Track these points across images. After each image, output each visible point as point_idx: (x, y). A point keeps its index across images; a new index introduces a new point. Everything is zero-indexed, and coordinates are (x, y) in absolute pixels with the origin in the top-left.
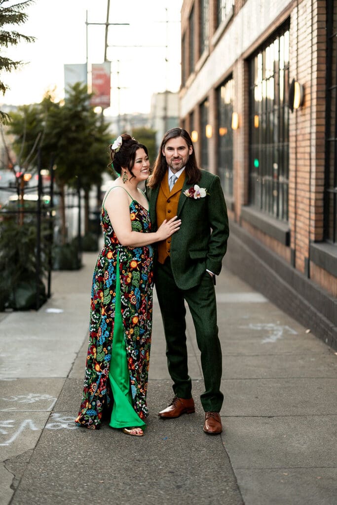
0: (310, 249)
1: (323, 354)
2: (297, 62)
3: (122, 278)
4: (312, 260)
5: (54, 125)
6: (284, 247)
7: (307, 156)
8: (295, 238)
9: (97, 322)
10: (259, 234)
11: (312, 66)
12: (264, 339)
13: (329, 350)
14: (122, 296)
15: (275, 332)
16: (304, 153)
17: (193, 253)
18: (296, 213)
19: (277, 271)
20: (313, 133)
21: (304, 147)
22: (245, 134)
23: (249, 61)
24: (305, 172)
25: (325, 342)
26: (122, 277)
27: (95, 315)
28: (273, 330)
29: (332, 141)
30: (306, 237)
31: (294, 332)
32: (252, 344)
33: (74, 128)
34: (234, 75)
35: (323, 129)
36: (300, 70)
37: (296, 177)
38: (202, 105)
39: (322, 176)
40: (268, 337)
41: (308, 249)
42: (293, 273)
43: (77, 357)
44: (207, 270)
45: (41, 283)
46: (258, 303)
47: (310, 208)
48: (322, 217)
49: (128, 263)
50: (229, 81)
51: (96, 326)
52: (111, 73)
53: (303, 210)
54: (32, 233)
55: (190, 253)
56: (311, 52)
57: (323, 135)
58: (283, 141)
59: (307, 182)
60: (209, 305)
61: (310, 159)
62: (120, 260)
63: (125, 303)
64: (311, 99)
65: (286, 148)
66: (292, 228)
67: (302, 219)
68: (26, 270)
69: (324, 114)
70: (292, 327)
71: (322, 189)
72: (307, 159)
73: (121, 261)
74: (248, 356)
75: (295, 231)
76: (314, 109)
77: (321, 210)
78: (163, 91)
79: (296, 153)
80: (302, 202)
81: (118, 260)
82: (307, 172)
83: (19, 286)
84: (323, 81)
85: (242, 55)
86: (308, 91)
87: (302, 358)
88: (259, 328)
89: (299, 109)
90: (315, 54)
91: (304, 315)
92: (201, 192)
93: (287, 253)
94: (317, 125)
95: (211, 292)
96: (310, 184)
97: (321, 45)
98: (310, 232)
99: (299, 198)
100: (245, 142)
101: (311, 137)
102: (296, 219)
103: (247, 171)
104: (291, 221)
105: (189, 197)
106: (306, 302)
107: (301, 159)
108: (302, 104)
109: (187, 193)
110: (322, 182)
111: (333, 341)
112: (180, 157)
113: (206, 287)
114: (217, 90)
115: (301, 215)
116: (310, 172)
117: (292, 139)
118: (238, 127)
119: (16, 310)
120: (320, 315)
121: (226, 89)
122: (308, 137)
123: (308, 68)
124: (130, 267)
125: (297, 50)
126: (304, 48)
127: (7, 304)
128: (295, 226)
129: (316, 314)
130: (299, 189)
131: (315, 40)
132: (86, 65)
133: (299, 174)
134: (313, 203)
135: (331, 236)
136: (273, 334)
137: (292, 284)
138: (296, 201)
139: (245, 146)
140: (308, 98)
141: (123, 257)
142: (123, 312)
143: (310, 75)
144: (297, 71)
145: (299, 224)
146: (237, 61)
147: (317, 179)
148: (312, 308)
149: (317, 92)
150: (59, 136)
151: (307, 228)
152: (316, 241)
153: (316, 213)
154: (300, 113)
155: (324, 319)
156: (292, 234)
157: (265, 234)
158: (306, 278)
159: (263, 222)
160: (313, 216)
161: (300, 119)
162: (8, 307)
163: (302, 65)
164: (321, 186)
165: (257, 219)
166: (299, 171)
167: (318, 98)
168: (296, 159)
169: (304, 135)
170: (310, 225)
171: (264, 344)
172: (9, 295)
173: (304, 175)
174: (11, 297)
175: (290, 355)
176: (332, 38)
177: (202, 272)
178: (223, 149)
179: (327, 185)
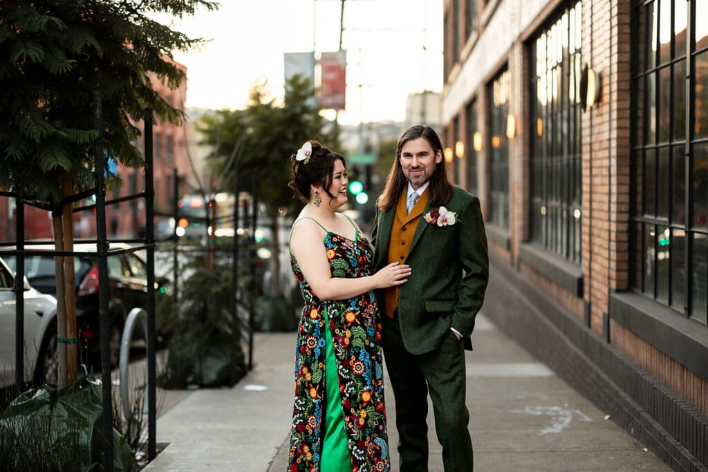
0: (611, 302)
1: (627, 450)
2: (592, 42)
3: (336, 341)
4: (613, 318)
5: (264, 132)
6: (575, 299)
7: (605, 172)
8: (591, 286)
9: (304, 409)
10: (543, 281)
11: (611, 47)
12: (544, 428)
13: (636, 444)
14: (339, 366)
15: (561, 419)
16: (602, 167)
17: (431, 303)
18: (591, 252)
19: (565, 333)
20: (614, 139)
21: (602, 159)
22: (524, 145)
23: (529, 45)
24: (602, 194)
25: (630, 433)
26: (335, 339)
27: (299, 401)
28: (558, 416)
29: (640, 150)
30: (605, 285)
31: (588, 419)
32: (527, 435)
33: (290, 136)
34: (510, 64)
35: (627, 133)
36: (595, 52)
37: (591, 201)
38: (469, 106)
39: (626, 198)
40: (551, 425)
41: (607, 302)
42: (587, 335)
43: (277, 454)
44: (452, 329)
45: (239, 349)
46: (539, 378)
47: (609, 245)
48: (626, 256)
49: (343, 317)
50: (504, 74)
51: (303, 415)
52: (346, 64)
53: (600, 246)
54: (226, 280)
55: (427, 303)
56: (609, 27)
57: (627, 142)
58: (575, 152)
59: (606, 207)
60: (453, 379)
61: (610, 176)
62: (329, 316)
63: (346, 374)
64: (611, 93)
65: (578, 161)
66: (586, 272)
67: (599, 259)
68: (216, 331)
69: (627, 113)
70: (586, 412)
71: (625, 217)
72: (605, 176)
73: (331, 316)
74: (520, 453)
75: (590, 277)
76: (615, 106)
77: (625, 246)
78: (422, 91)
79: (591, 168)
80: (599, 236)
81: (326, 318)
82: (606, 194)
83: (207, 354)
84: (627, 67)
85: (520, 36)
86: (606, 81)
87: (597, 456)
88: (539, 413)
89: (594, 107)
90: (615, 30)
91: (602, 395)
92: (448, 217)
93: (580, 308)
94: (619, 128)
95: (456, 361)
96: (609, 211)
97: (623, 17)
98: (609, 278)
99: (595, 231)
100: (524, 154)
101: (610, 144)
102: (590, 260)
103: (527, 195)
104: (585, 263)
105: (429, 224)
106: (604, 376)
107: (597, 176)
108: (599, 99)
109: (428, 217)
110: (625, 208)
111: (640, 432)
112: (422, 166)
113: (450, 353)
114: (489, 85)
115: (597, 254)
116: (610, 194)
117: (586, 149)
118: (516, 135)
119: (203, 386)
120: (623, 394)
121: (500, 85)
122: (606, 145)
123: (606, 49)
124: (346, 322)
125: (591, 26)
126: (601, 22)
127: (190, 379)
128: (590, 269)
129: (617, 393)
130: (594, 218)
131: (615, 11)
132: (313, 54)
133: (595, 197)
134: (613, 236)
135: (639, 283)
136: (557, 421)
137: (586, 351)
138: (591, 235)
139: (524, 161)
140: (606, 90)
141: (333, 311)
142: (345, 388)
143: (608, 59)
144: (592, 54)
145: (595, 266)
146: (513, 45)
147: (618, 203)
148: (613, 384)
149: (619, 81)
150: (271, 147)
151: (606, 272)
152: (618, 291)
153: (618, 251)
154: (595, 112)
155: (629, 399)
156: (586, 280)
157: (550, 281)
158: (604, 343)
159: (548, 265)
160: (614, 255)
161: (596, 121)
162: (191, 383)
163: (598, 46)
164: (625, 212)
165: (540, 260)
166: (595, 193)
167: (619, 90)
168: (591, 176)
169: (601, 142)
170: (609, 268)
171: (545, 435)
172: (193, 366)
173: (601, 198)
174: (197, 370)
175: (580, 451)
176: (639, 6)
177: (443, 332)
178: (497, 166)
179: (632, 211)
